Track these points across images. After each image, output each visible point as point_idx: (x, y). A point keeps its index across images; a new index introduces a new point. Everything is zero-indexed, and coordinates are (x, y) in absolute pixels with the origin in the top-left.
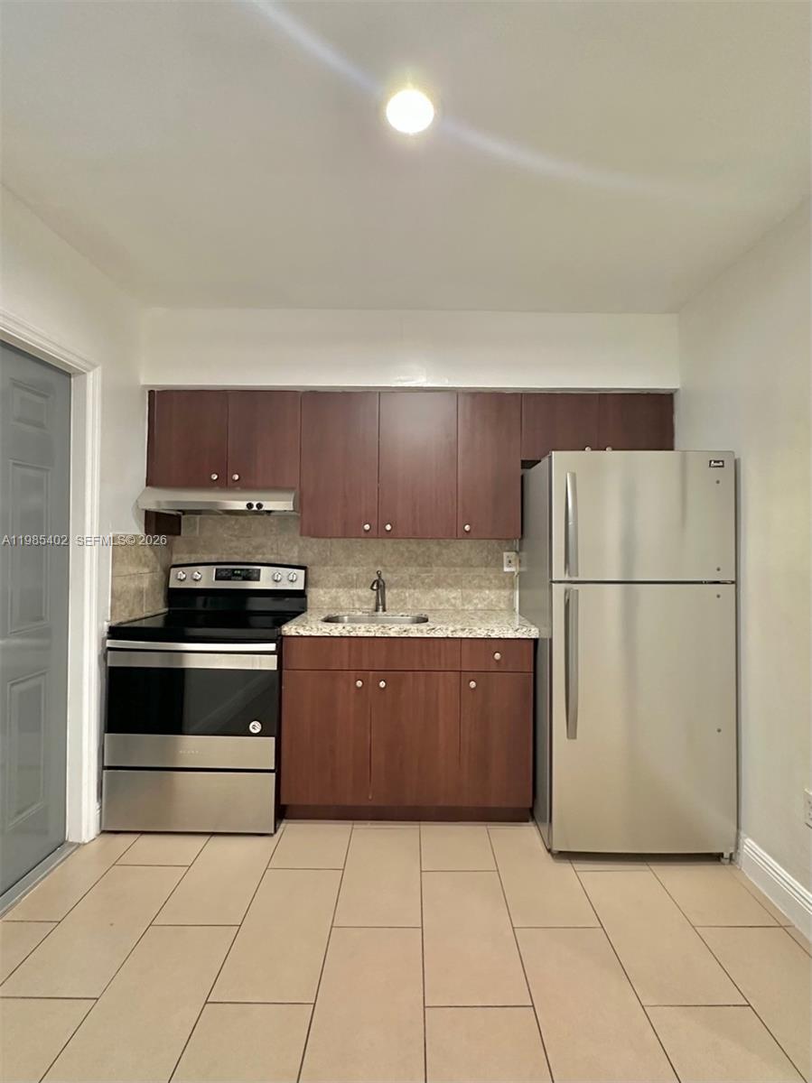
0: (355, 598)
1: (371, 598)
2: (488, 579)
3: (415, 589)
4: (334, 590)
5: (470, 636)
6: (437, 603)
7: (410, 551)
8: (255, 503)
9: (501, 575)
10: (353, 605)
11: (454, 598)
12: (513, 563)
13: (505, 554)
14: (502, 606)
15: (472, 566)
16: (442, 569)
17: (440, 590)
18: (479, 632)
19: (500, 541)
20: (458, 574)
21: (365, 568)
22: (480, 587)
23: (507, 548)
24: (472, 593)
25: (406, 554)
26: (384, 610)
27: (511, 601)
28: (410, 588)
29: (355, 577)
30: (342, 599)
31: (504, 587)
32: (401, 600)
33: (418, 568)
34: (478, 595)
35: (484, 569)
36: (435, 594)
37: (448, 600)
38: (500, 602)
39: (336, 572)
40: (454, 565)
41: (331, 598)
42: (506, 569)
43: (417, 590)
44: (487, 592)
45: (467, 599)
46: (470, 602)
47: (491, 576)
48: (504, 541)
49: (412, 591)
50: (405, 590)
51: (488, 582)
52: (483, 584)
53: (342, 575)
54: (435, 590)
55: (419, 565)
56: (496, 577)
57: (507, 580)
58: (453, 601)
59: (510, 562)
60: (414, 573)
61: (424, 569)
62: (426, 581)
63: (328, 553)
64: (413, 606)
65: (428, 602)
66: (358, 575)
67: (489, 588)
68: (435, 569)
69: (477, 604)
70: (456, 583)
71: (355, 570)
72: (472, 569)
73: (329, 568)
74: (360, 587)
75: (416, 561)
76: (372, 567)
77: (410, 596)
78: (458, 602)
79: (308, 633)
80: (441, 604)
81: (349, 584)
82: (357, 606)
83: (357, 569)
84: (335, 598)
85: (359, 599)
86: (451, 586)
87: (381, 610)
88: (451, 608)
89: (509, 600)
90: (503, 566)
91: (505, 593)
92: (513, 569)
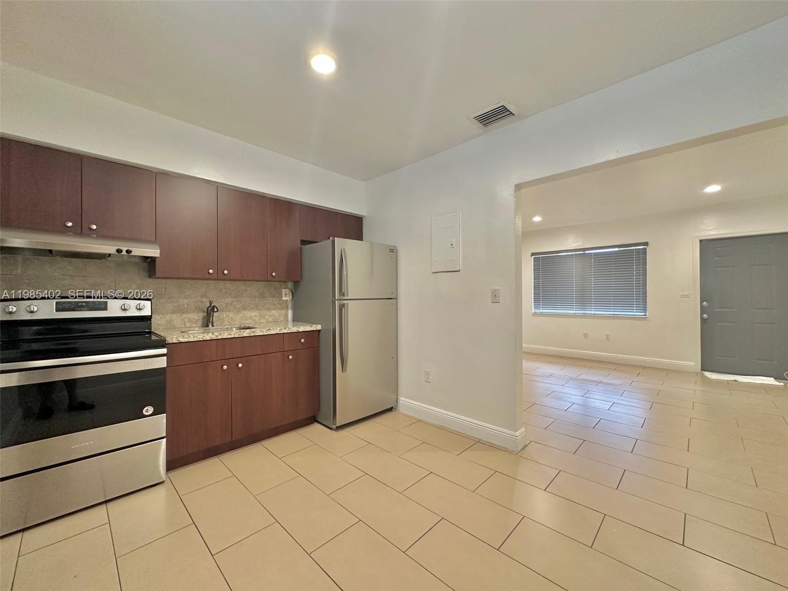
0: (186, 320)
1: (199, 320)
2: (274, 304)
3: (229, 312)
4: (169, 315)
5: (289, 332)
6: (244, 320)
7: (225, 288)
8: (124, 249)
9: (281, 302)
10: (185, 325)
11: (255, 316)
12: (288, 295)
13: (283, 290)
14: (282, 319)
15: (265, 297)
16: (247, 299)
17: (246, 312)
18: (293, 329)
19: (280, 283)
20: (257, 302)
21: (193, 300)
22: (269, 309)
23: (284, 287)
24: (265, 313)
25: (224, 290)
26: (213, 326)
27: (286, 316)
28: (226, 311)
29: (186, 306)
30: (176, 321)
31: (282, 309)
32: (220, 320)
33: (231, 299)
34: (268, 313)
35: (272, 299)
36: (243, 314)
37: (251, 318)
38: (280, 317)
39: (170, 303)
40: (255, 297)
41: (166, 321)
42: (284, 298)
43: (231, 313)
44: (274, 312)
45: (262, 316)
46: (264, 318)
47: (276, 302)
48: (282, 283)
49: (228, 313)
50: (222, 313)
51: (274, 306)
52: (271, 307)
53: (175, 304)
54: (243, 312)
55: (232, 297)
56: (278, 303)
57: (284, 304)
58: (254, 318)
59: (286, 294)
60: (229, 301)
61: (235, 299)
62: (238, 306)
63: (164, 290)
64: (229, 322)
65: (238, 320)
66: (188, 304)
67: (274, 310)
68: (243, 299)
69: (267, 319)
70: (257, 307)
71: (186, 301)
72: (265, 299)
73: (164, 300)
74: (190, 312)
75: (230, 295)
76: (199, 299)
77: (226, 316)
78: (257, 319)
79: (186, 340)
80: (246, 320)
81: (180, 311)
82: (188, 326)
83: (187, 300)
84: (170, 321)
85: (190, 320)
86: (253, 309)
87: (210, 326)
88: (253, 322)
89: (285, 315)
90: (282, 297)
91: (283, 312)
92: (287, 298)
